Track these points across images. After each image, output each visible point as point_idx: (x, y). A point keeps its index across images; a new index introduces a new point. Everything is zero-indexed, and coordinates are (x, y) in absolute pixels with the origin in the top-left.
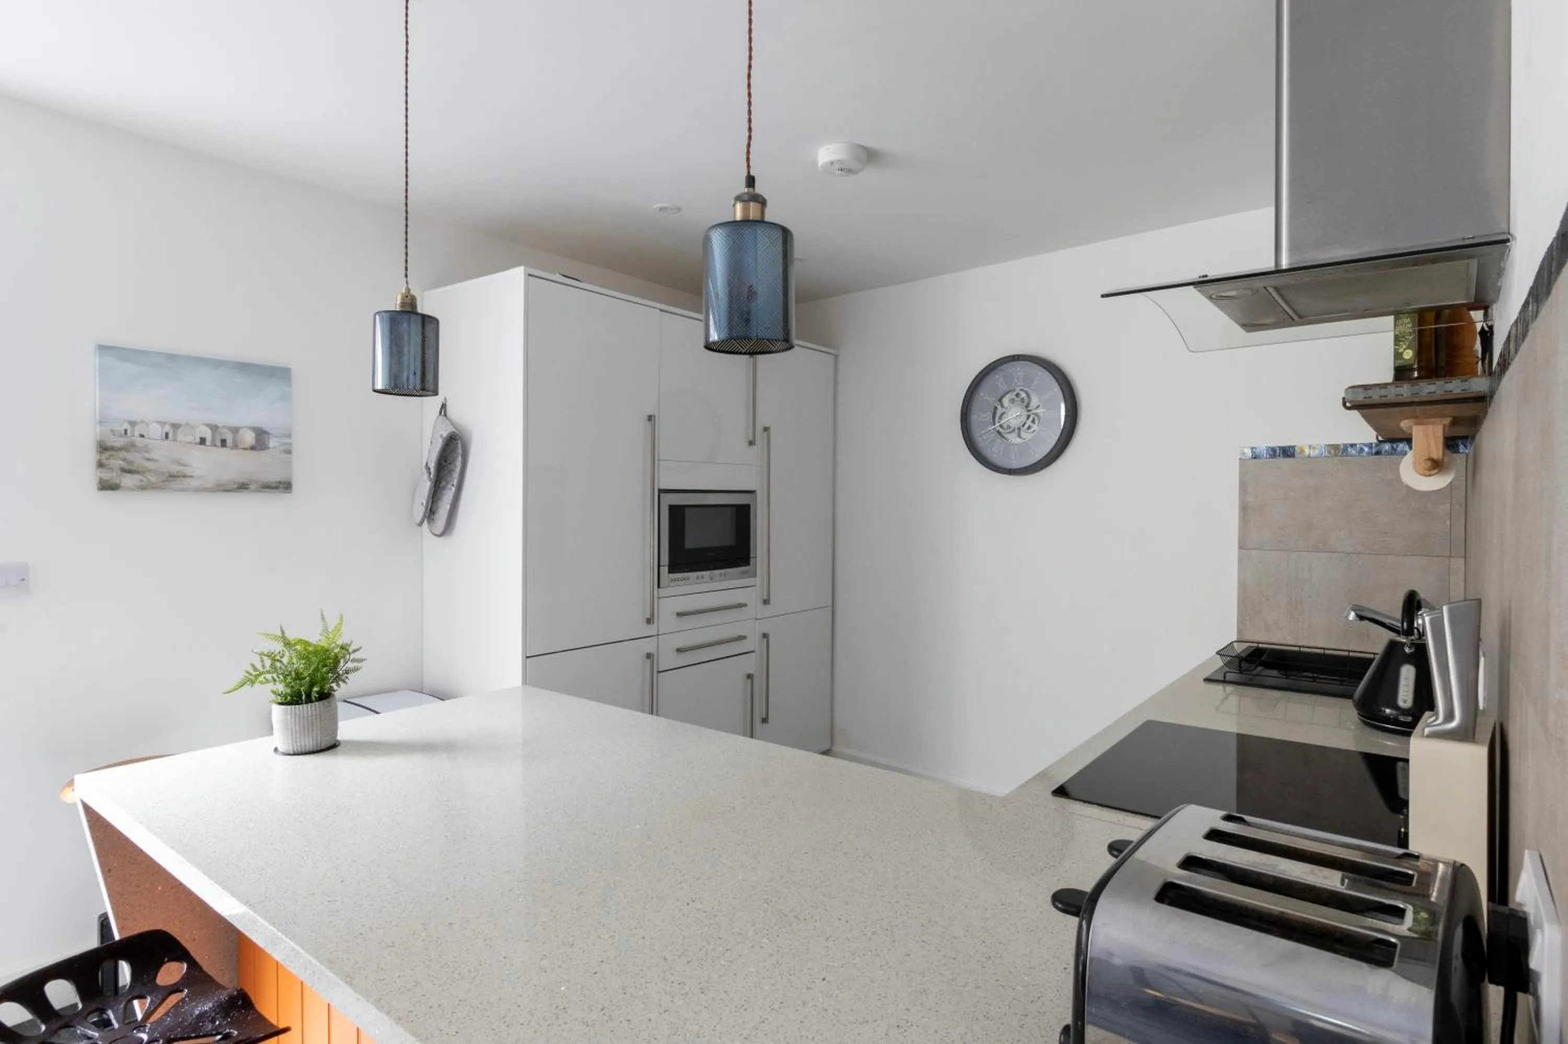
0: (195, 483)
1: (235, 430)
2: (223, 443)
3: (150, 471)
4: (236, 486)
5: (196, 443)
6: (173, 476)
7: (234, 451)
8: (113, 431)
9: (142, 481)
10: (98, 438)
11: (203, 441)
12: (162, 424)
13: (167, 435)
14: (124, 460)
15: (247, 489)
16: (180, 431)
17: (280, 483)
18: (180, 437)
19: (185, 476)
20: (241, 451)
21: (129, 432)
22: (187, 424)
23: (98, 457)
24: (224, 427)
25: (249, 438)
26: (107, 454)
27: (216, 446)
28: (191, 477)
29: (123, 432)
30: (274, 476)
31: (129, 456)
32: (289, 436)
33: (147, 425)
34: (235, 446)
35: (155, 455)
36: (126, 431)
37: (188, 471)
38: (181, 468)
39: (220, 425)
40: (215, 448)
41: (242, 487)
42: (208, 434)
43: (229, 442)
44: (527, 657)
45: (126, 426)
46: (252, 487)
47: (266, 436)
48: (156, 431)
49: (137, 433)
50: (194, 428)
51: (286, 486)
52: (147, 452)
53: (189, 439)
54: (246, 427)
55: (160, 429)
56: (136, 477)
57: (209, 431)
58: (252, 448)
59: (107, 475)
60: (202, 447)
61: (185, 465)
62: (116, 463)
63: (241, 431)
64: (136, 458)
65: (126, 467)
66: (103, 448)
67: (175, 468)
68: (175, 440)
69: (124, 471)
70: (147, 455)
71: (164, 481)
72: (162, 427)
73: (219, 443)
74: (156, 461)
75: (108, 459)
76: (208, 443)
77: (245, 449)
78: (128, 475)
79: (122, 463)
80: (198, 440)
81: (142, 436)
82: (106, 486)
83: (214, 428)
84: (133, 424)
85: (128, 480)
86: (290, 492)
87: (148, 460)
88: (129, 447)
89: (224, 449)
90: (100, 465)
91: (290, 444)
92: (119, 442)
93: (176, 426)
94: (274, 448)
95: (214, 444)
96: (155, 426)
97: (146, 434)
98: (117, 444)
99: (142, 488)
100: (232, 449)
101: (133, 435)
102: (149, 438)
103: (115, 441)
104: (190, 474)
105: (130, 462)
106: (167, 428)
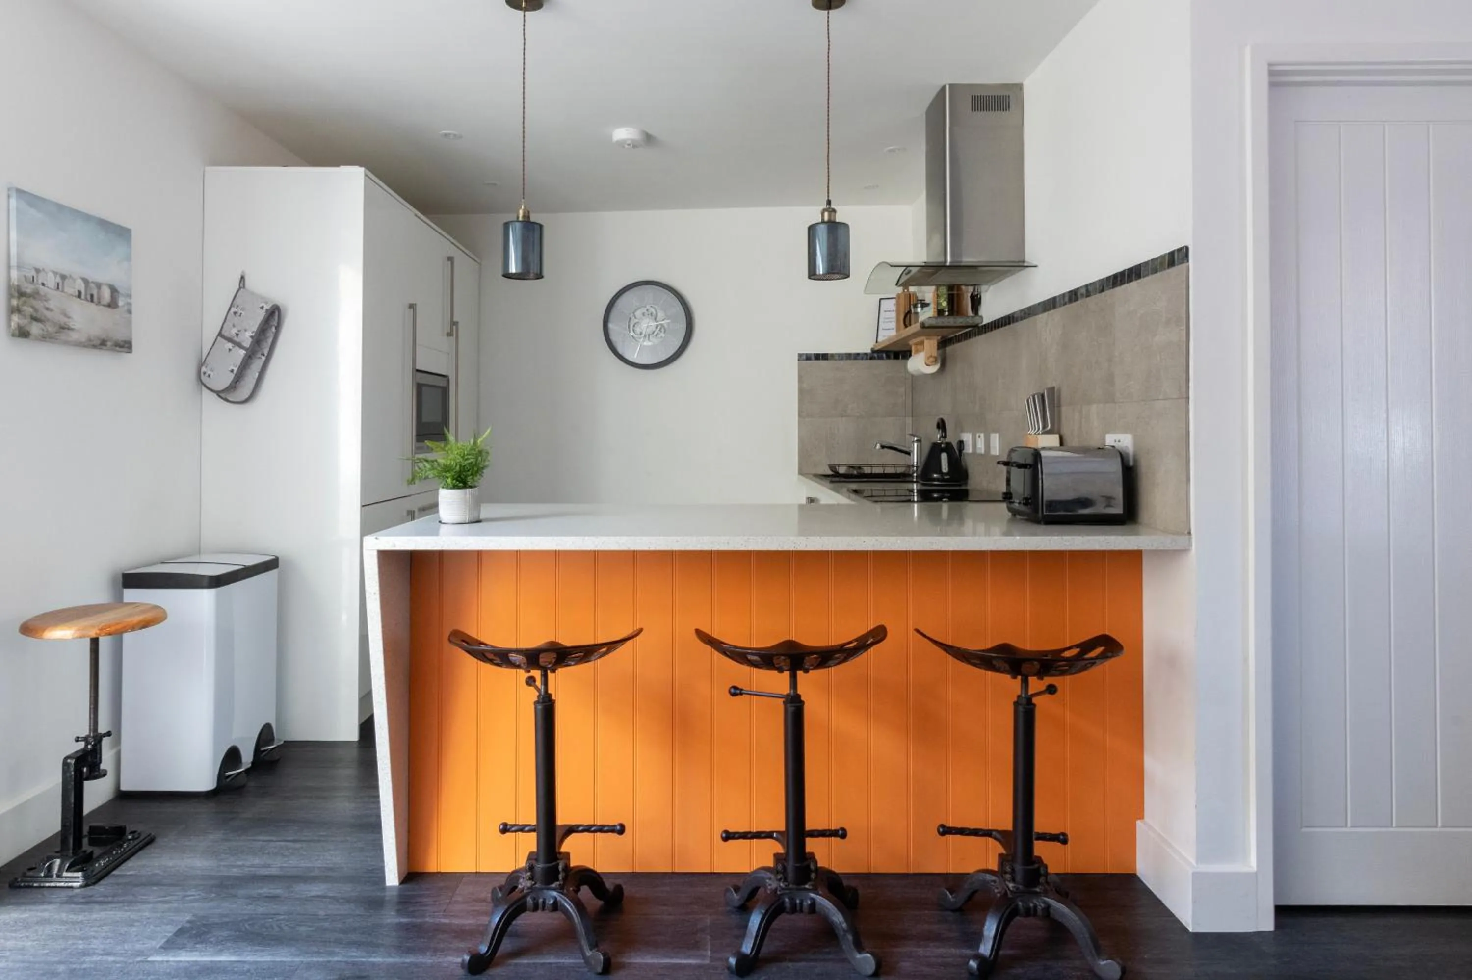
0: (74, 336)
1: (99, 286)
2: (92, 298)
3: (48, 320)
4: (98, 343)
5: (75, 296)
6: (62, 328)
7: (99, 307)
8: (26, 278)
9: (43, 331)
10: (16, 283)
11: (79, 295)
12: (55, 273)
13: (58, 284)
14: (33, 307)
15: (105, 345)
16: (67, 281)
17: (125, 342)
18: (66, 289)
19: (69, 329)
20: (102, 307)
21: (35, 281)
22: (71, 276)
23: (14, 302)
24: (93, 282)
25: (106, 294)
26: (23, 299)
27: (88, 301)
28: (72, 329)
29: (31, 280)
30: (122, 335)
31: (35, 303)
32: (130, 296)
33: (46, 273)
34: (99, 303)
35: (51, 304)
36: (33, 277)
37: (71, 324)
38: (66, 320)
39: (90, 280)
40: (86, 303)
41: (103, 344)
42: (82, 287)
43: (95, 298)
44: (363, 506)
45: (33, 273)
46: (109, 344)
47: (116, 294)
48: (51, 281)
49: (40, 281)
50: (74, 281)
51: (125, 346)
52: (46, 301)
53: (71, 291)
54: (104, 283)
55: (53, 277)
56: (40, 325)
57: (83, 285)
58: (109, 305)
59: (22, 321)
60: (78, 300)
61: (69, 318)
62: (28, 310)
63: (103, 288)
64: (39, 304)
65: (35, 315)
66: (20, 293)
67: (63, 320)
68: (63, 291)
69: (33, 319)
70: (47, 305)
71: (56, 333)
72: (55, 278)
73: (89, 297)
74: (51, 310)
75: (23, 305)
76: (83, 297)
77: (104, 305)
78: (35, 323)
79: (31, 310)
80: (76, 293)
81: (43, 284)
82: (23, 333)
83: (87, 282)
84: (38, 271)
85: (35, 329)
86: (131, 352)
87: (47, 309)
88: (36, 295)
89: (92, 304)
90: (13, 310)
91: (130, 304)
92: (29, 289)
93: (64, 277)
94: (123, 306)
95: (86, 299)
96: (51, 275)
97: (45, 282)
98: (29, 291)
99: (45, 338)
100: (97, 304)
101: (38, 284)
102: (48, 287)
103: (27, 288)
104: (73, 327)
105: (36, 310)
106: (58, 279)
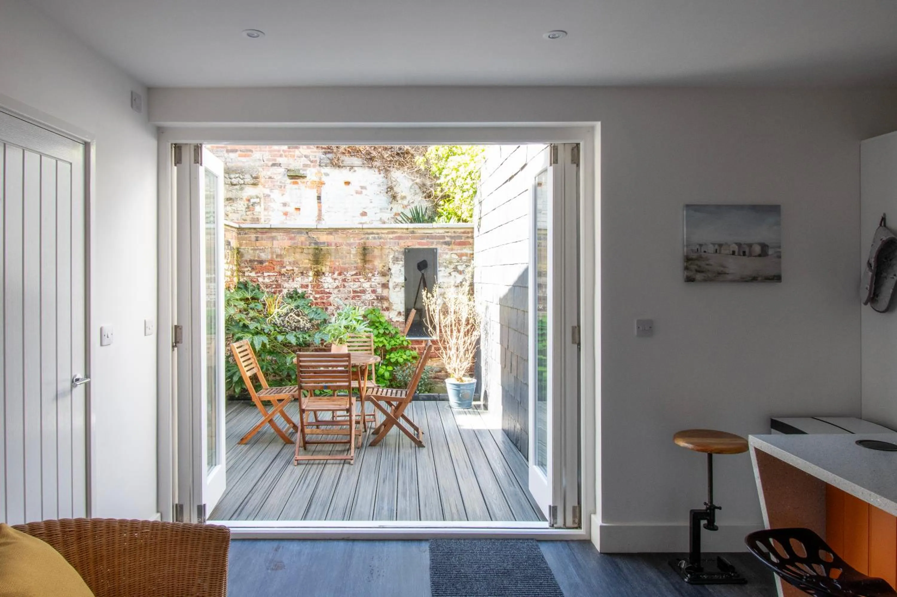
0: (729, 277)
1: (750, 245)
2: (744, 253)
3: (708, 271)
4: (751, 279)
5: (731, 255)
6: (719, 274)
7: (750, 258)
8: (692, 250)
9: (705, 277)
10: (685, 254)
11: (734, 253)
12: (714, 244)
13: (716, 250)
14: (697, 265)
15: (757, 280)
16: (723, 248)
17: (774, 276)
18: (723, 251)
19: (725, 273)
20: (753, 257)
21: (699, 251)
22: (726, 244)
23: (685, 264)
24: (745, 244)
25: (757, 249)
26: (690, 262)
27: (740, 255)
28: (728, 274)
29: (696, 251)
30: (771, 272)
31: (699, 263)
32: (780, 247)
33: (708, 245)
34: (750, 255)
35: (711, 262)
36: (698, 249)
37: (727, 271)
38: (723, 269)
39: (743, 243)
40: (739, 257)
41: (754, 279)
42: (736, 248)
43: (747, 253)
45: (698, 247)
46: (759, 279)
47: (766, 248)
48: (711, 249)
49: (703, 251)
50: (729, 246)
51: (777, 278)
52: (707, 260)
53: (727, 252)
54: (756, 243)
56: (702, 274)
57: (737, 247)
58: (760, 256)
59: (690, 274)
60: (733, 256)
61: (725, 267)
62: (694, 267)
63: (753, 246)
64: (703, 264)
65: (698, 269)
66: (688, 259)
67: (720, 269)
68: (720, 253)
69: (697, 271)
70: (707, 262)
71: (715, 276)
72: (714, 246)
73: (742, 254)
74: (711, 265)
75: (690, 265)
76: (736, 253)
77: (755, 256)
78: (699, 274)
79: (696, 267)
80: (731, 252)
81: (705, 252)
82: (690, 280)
83: (739, 245)
84: (701, 245)
85: (699, 276)
86: (781, 282)
87: (707, 265)
88: (700, 258)
89: (745, 257)
90: (686, 268)
91: (780, 252)
92: (694, 256)
93: (720, 245)
94: (771, 255)
96: (711, 246)
97: (707, 251)
98: (694, 257)
99: (705, 280)
100: (748, 257)
101: (701, 252)
102: (708, 253)
103: (693, 256)
104: (727, 272)
105: (700, 267)
106: (717, 247)
